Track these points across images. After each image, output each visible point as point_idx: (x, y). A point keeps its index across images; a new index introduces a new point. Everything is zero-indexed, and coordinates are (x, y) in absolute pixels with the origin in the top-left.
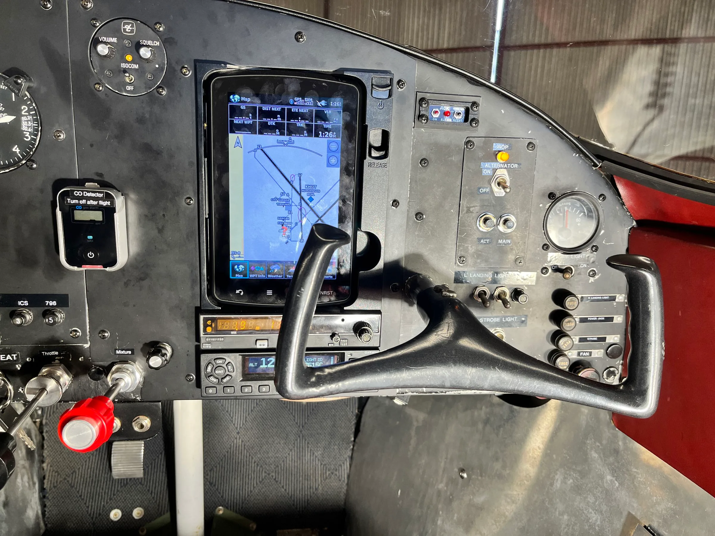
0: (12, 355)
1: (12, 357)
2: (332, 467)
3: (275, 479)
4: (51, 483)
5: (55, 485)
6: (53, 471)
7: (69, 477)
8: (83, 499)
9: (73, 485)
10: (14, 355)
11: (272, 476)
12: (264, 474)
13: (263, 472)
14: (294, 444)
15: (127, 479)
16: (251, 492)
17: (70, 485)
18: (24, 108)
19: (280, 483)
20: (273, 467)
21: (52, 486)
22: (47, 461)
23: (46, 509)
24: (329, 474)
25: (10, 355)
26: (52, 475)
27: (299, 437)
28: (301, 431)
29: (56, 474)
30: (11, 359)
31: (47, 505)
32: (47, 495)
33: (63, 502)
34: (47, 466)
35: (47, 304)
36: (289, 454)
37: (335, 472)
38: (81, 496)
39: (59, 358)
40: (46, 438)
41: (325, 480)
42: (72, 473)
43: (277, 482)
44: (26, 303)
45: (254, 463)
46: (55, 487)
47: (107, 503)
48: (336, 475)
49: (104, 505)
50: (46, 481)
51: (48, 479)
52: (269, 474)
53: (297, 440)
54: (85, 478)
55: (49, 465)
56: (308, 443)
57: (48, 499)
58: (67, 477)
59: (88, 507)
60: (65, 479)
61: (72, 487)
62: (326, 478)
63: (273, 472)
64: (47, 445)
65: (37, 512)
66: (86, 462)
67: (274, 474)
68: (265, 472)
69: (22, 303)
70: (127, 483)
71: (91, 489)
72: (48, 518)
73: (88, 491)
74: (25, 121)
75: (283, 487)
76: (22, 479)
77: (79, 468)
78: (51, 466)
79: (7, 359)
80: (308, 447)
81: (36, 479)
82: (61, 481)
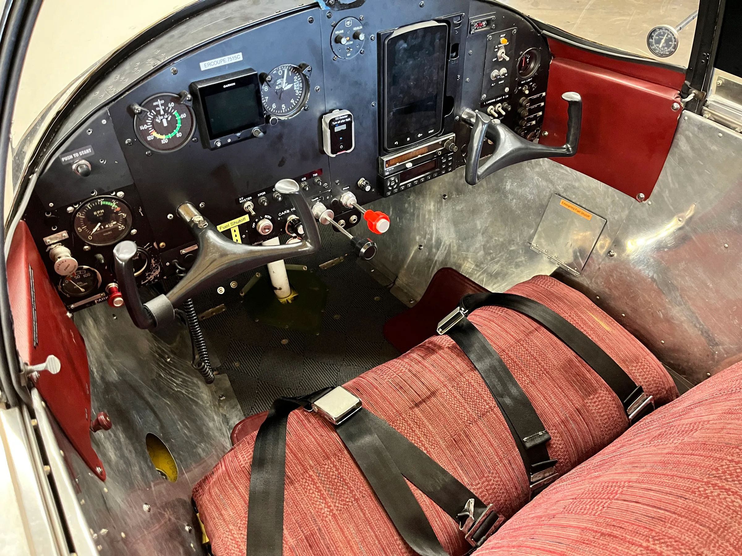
18: (295, 78)
35: (313, 176)
39: (319, 200)
44: (305, 179)
69: (303, 179)
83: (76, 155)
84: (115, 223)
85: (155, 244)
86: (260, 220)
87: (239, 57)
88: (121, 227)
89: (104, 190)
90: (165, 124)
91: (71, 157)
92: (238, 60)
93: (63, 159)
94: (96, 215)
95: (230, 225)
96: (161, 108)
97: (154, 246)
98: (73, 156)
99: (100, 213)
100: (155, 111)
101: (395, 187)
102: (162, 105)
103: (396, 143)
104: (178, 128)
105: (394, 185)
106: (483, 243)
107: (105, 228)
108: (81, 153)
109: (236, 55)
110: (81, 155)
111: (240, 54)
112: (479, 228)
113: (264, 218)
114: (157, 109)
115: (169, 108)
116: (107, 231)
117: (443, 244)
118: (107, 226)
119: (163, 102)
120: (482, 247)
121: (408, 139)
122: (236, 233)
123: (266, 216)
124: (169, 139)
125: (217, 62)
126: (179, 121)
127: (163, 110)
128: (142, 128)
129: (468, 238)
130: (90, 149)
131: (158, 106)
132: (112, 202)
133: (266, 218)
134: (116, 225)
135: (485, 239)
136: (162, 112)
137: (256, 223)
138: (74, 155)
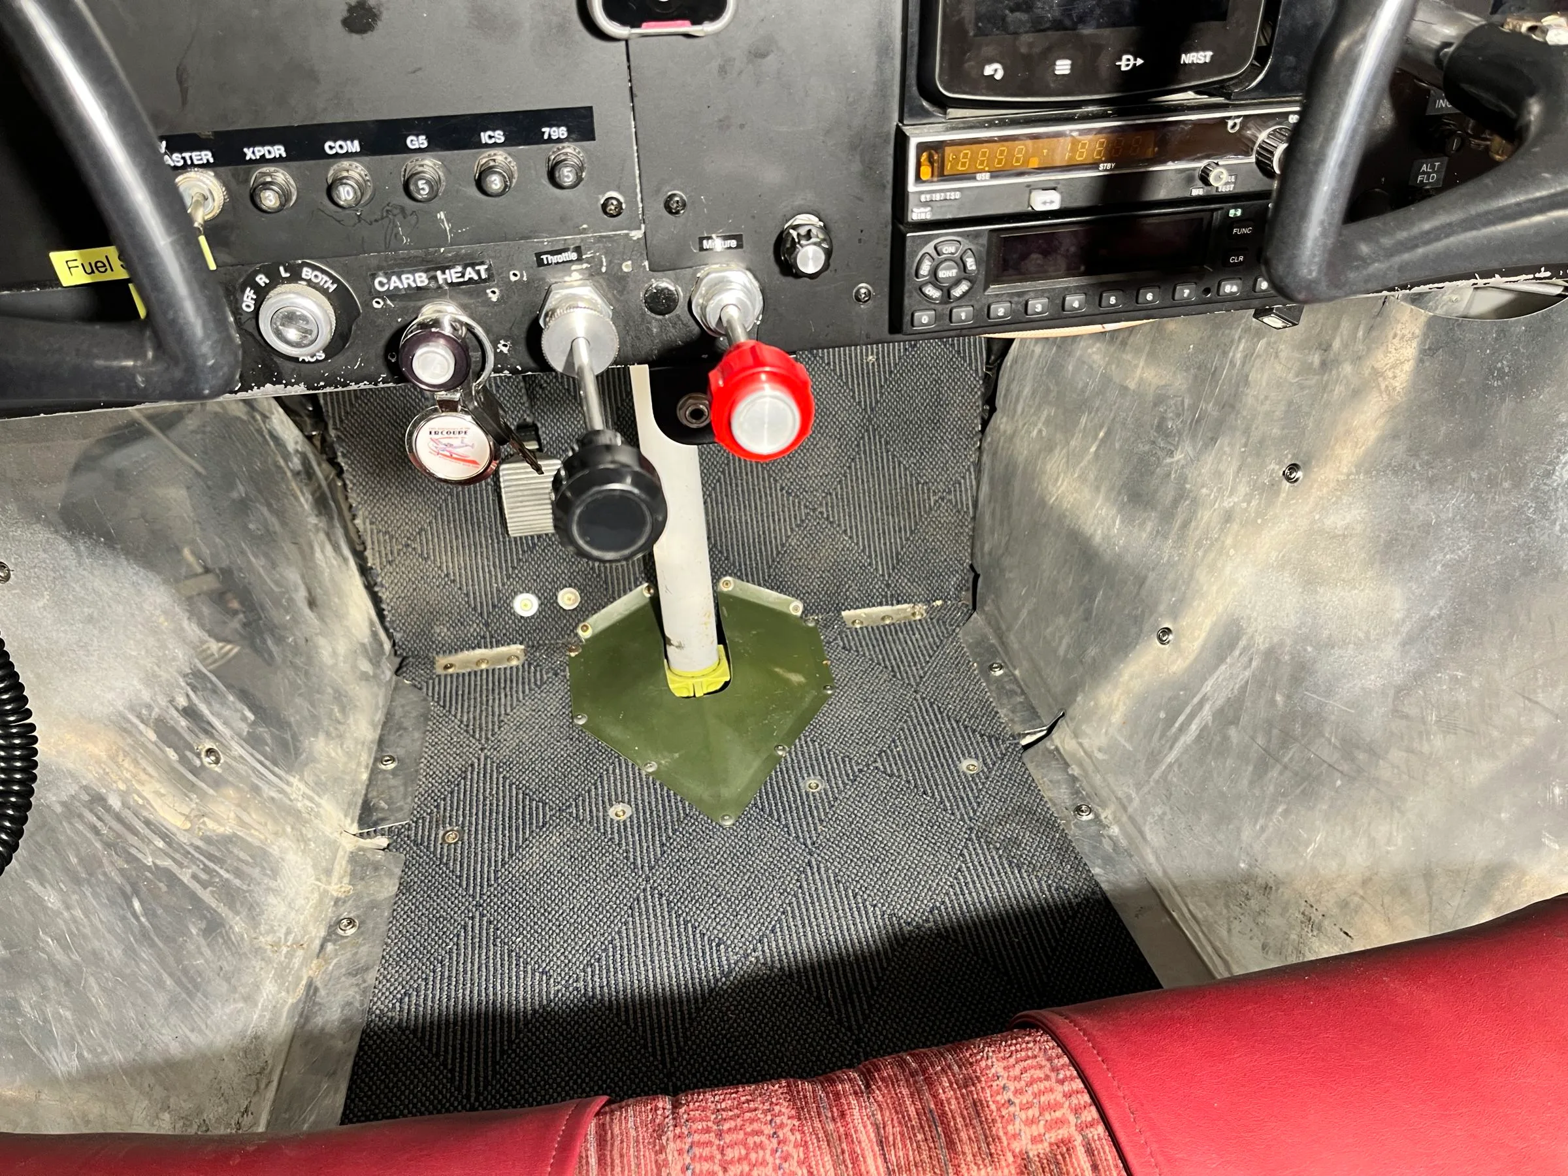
0: (477, 268)
1: (478, 272)
2: (941, 486)
3: (828, 518)
4: (380, 556)
5: (390, 558)
6: (379, 531)
7: (414, 540)
8: (454, 581)
10: (482, 268)
11: (821, 513)
12: (803, 511)
13: (802, 507)
14: (858, 445)
15: (532, 537)
16: (783, 545)
17: (421, 556)
19: (839, 525)
20: (819, 495)
21: (384, 562)
22: (361, 513)
23: (384, 606)
24: (936, 501)
25: (473, 268)
26: (379, 541)
27: (867, 430)
28: (870, 420)
29: (387, 537)
30: (476, 277)
31: (384, 597)
32: (379, 580)
33: (414, 590)
34: (364, 523)
35: (546, 137)
36: (849, 467)
37: (948, 497)
38: (447, 575)
39: (579, 267)
40: (345, 468)
41: (928, 513)
42: (419, 533)
44: (499, 136)
45: (781, 490)
46: (390, 562)
47: (503, 585)
48: (950, 501)
49: (498, 590)
50: (368, 553)
51: (373, 549)
52: (814, 510)
53: (863, 438)
55: (368, 521)
56: (887, 443)
57: (382, 586)
58: (409, 542)
59: (467, 595)
60: (407, 545)
62: (931, 509)
63: (821, 505)
64: (351, 481)
65: (369, 614)
66: (440, 509)
68: (806, 507)
69: (490, 137)
70: (534, 545)
71: (464, 561)
72: (392, 622)
73: (459, 564)
75: (845, 531)
76: (323, 551)
77: (430, 523)
78: (372, 523)
79: (466, 279)
80: (887, 451)
81: (347, 552)
82: (399, 551)
86: (275, 280)
101: (957, 292)
103: (994, 70)
105: (957, 282)
106: (1398, 679)
112: (1398, 616)
113: (296, 277)
117: (1242, 643)
120: (1391, 693)
121: (1063, 67)
123: (307, 273)
129: (1345, 643)
133: (310, 283)
135: (1411, 666)
137: (261, 294)
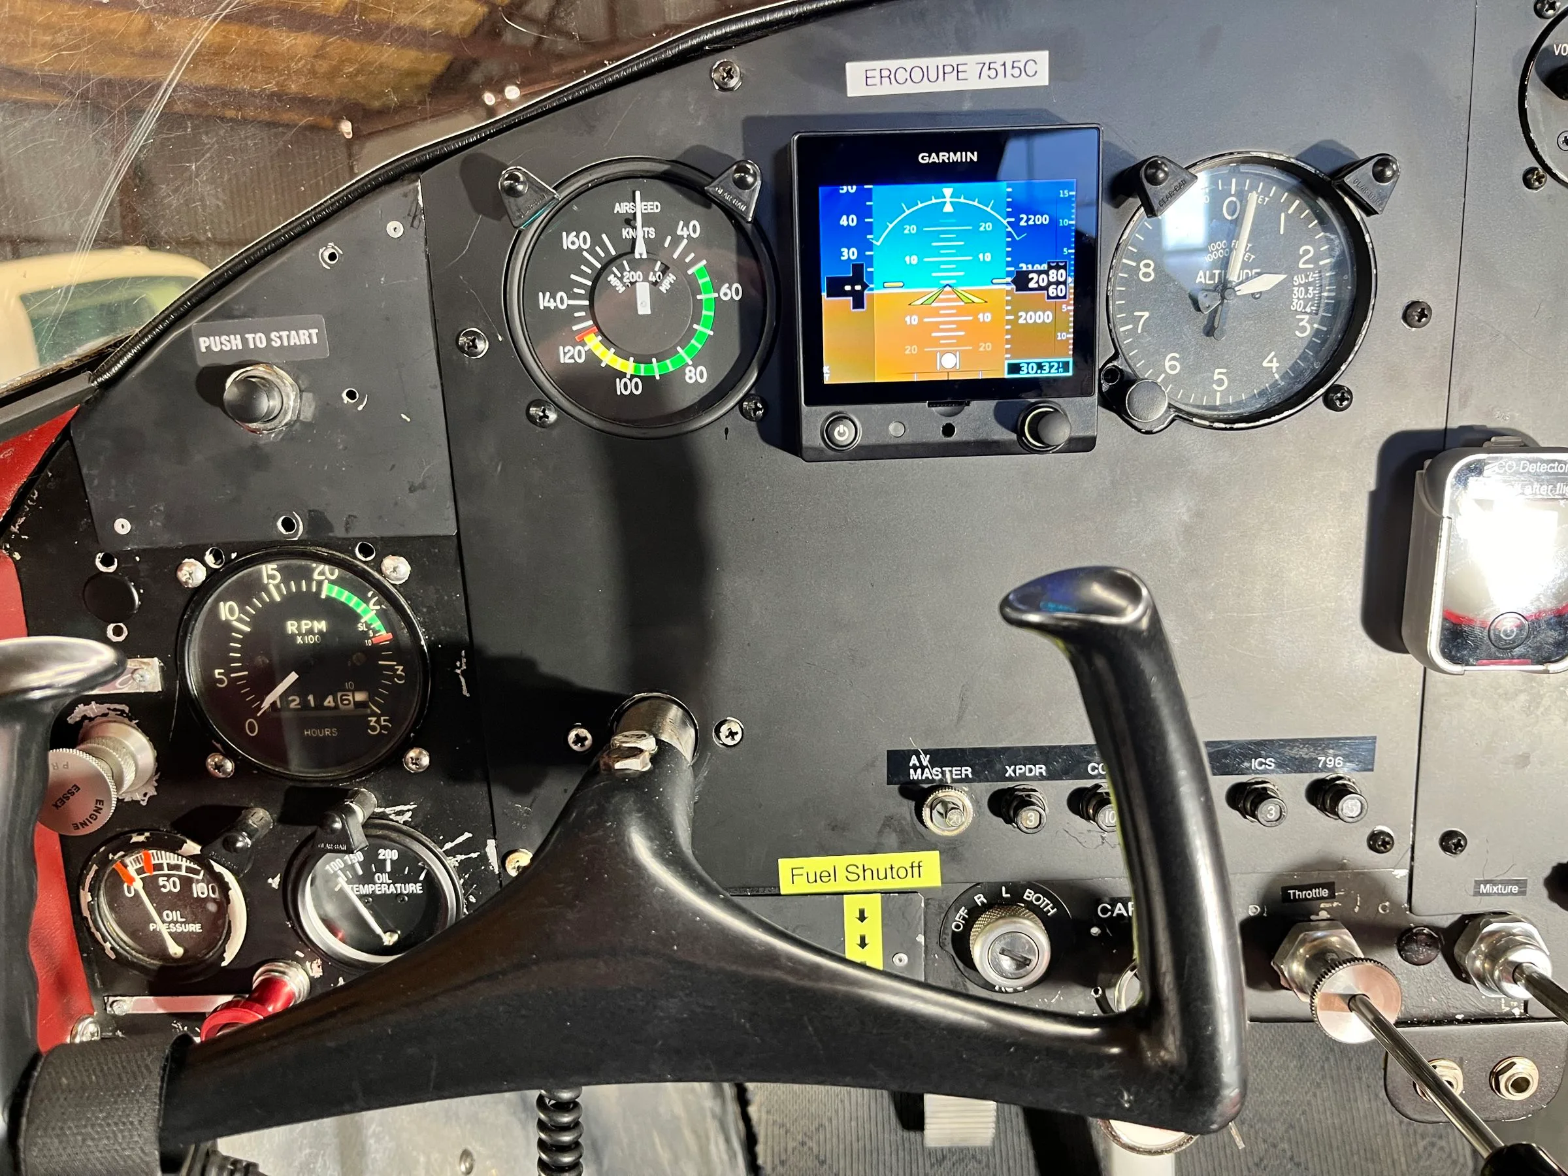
3: (1292, 1159)
4: (772, 1153)
5: (783, 1157)
6: (774, 1122)
7: (811, 1138)
9: (822, 1158)
11: (1284, 1151)
13: (1260, 1140)
17: (817, 1157)
18: (1307, 252)
20: (1280, 1127)
21: (777, 1162)
24: (1425, 1148)
29: (782, 1131)
34: (759, 1111)
35: (1320, 765)
39: (1328, 905)
41: (1417, 1161)
42: (818, 1130)
43: (1298, 1165)
44: (1270, 763)
46: (783, 1163)
51: (766, 1143)
52: (1275, 1146)
54: (848, 1142)
58: (806, 1140)
60: (803, 1144)
61: (823, 1163)
62: (1420, 1157)
63: (1282, 1139)
67: (1286, 1146)
69: (1261, 764)
71: (864, 1170)
74: (1300, 285)
82: (794, 1149)
83: (257, 340)
84: (360, 697)
85: (491, 847)
87: (1031, 68)
88: (377, 723)
89: (330, 528)
90: (644, 307)
91: (235, 342)
92: (1024, 82)
93: (203, 343)
94: (293, 636)
95: (842, 873)
96: (641, 233)
97: (484, 858)
98: (245, 341)
99: (310, 632)
100: (616, 239)
102: (648, 219)
104: (696, 344)
107: (319, 706)
108: (279, 338)
109: (1022, 56)
110: (276, 344)
111: (1043, 56)
113: (1015, 898)
114: (627, 233)
115: (677, 240)
116: (320, 724)
118: (329, 701)
119: (654, 207)
122: (866, 928)
123: (1029, 894)
124: (647, 380)
125: (925, 73)
126: (708, 313)
127: (648, 241)
128: (545, 301)
130: (314, 332)
131: (630, 221)
132: (366, 600)
133: (1030, 906)
134: (361, 711)
136: (641, 250)
138: (250, 336)
